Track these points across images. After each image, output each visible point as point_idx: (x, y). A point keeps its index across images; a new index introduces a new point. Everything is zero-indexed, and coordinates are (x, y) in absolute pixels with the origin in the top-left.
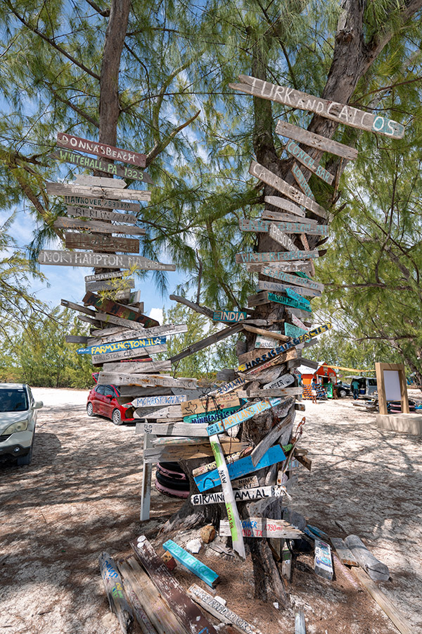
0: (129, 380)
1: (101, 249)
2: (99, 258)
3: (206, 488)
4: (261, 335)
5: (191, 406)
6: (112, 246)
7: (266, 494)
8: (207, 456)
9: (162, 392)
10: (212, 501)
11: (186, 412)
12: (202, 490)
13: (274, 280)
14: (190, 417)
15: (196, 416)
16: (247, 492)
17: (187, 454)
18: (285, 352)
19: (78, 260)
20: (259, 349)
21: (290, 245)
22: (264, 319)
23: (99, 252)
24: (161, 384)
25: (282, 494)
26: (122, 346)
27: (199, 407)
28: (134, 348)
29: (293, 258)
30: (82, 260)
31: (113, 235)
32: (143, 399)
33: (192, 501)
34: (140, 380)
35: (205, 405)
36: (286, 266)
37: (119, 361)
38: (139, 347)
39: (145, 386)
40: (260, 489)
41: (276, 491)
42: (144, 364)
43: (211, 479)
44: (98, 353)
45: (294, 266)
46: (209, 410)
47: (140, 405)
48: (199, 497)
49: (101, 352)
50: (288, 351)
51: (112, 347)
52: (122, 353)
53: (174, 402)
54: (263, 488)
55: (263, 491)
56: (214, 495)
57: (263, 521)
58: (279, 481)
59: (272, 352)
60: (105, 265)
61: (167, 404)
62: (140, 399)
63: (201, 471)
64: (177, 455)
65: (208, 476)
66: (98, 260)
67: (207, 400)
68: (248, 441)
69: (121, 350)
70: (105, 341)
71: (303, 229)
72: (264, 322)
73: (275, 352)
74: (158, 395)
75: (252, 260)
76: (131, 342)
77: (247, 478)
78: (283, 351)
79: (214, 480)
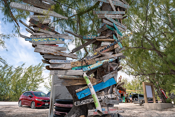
0: (49, 51)
1: (37, 6)
2: (37, 9)
3: (82, 98)
4: (103, 42)
5: (75, 63)
6: (42, 6)
7: (108, 97)
8: (82, 84)
9: (62, 58)
10: (84, 103)
11: (73, 66)
12: (79, 98)
13: (108, 20)
14: (75, 68)
15: (77, 67)
16: (100, 98)
17: (73, 83)
18: (114, 45)
19: (27, 8)
20: (103, 46)
21: (114, 9)
22: (104, 36)
23: (37, 7)
24: (62, 55)
25: (115, 96)
26: (46, 40)
27: (79, 64)
28: (51, 41)
29: (115, 14)
30: (29, 9)
31: (43, 1)
32: (54, 60)
33: (75, 104)
34: (53, 52)
35: (81, 63)
36: (113, 16)
37: (44, 45)
38: (53, 41)
39: (55, 54)
40: (106, 96)
41: (113, 96)
42: (55, 47)
43: (84, 93)
44: (35, 41)
45: (116, 17)
46: (83, 65)
47: (53, 62)
48: (78, 102)
49: (36, 41)
50: (115, 45)
51: (41, 39)
52: (45, 42)
53: (68, 62)
54: (107, 95)
55: (107, 96)
56: (85, 100)
57: (107, 108)
58: (114, 91)
59: (109, 46)
60: (39, 12)
61: (65, 63)
62: (53, 60)
63: (80, 90)
64: (69, 83)
65: (83, 92)
66: (36, 10)
67: (82, 61)
68: (99, 79)
69: (45, 41)
70: (38, 37)
71: (119, 4)
72: (105, 37)
73: (110, 46)
74: (61, 59)
75: (100, 13)
76: (50, 39)
77: (100, 93)
78: (113, 45)
79: (85, 94)
